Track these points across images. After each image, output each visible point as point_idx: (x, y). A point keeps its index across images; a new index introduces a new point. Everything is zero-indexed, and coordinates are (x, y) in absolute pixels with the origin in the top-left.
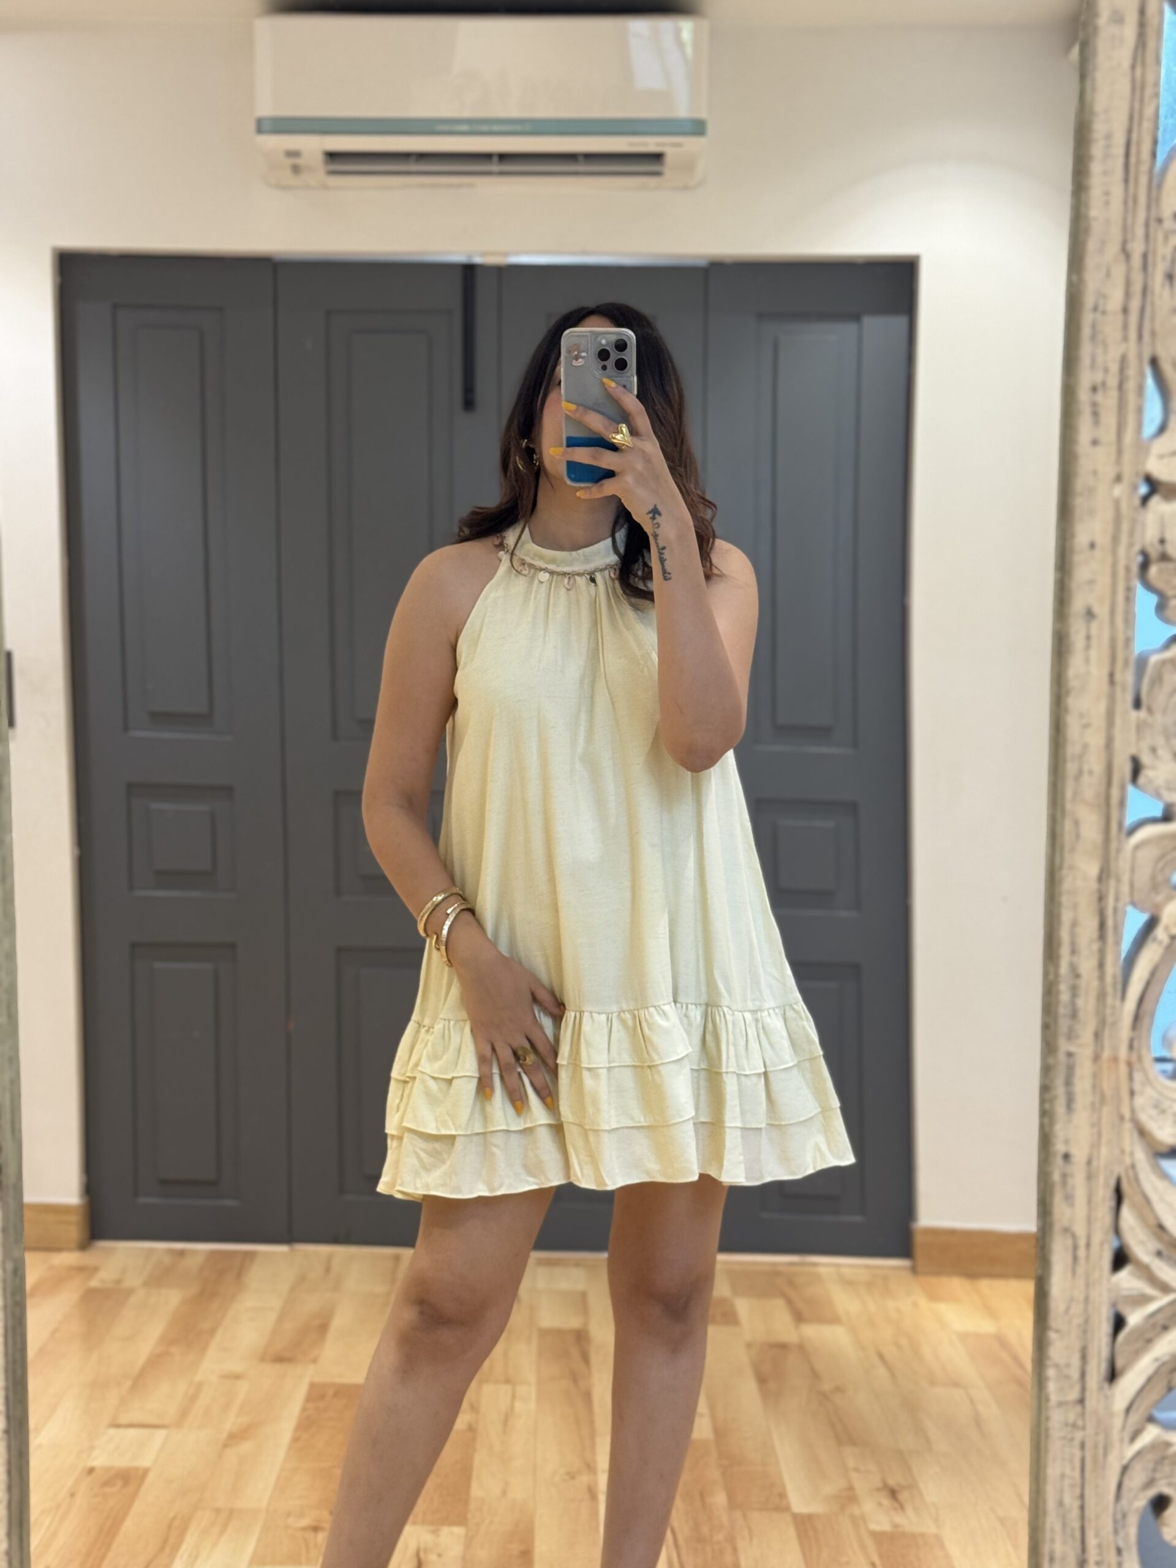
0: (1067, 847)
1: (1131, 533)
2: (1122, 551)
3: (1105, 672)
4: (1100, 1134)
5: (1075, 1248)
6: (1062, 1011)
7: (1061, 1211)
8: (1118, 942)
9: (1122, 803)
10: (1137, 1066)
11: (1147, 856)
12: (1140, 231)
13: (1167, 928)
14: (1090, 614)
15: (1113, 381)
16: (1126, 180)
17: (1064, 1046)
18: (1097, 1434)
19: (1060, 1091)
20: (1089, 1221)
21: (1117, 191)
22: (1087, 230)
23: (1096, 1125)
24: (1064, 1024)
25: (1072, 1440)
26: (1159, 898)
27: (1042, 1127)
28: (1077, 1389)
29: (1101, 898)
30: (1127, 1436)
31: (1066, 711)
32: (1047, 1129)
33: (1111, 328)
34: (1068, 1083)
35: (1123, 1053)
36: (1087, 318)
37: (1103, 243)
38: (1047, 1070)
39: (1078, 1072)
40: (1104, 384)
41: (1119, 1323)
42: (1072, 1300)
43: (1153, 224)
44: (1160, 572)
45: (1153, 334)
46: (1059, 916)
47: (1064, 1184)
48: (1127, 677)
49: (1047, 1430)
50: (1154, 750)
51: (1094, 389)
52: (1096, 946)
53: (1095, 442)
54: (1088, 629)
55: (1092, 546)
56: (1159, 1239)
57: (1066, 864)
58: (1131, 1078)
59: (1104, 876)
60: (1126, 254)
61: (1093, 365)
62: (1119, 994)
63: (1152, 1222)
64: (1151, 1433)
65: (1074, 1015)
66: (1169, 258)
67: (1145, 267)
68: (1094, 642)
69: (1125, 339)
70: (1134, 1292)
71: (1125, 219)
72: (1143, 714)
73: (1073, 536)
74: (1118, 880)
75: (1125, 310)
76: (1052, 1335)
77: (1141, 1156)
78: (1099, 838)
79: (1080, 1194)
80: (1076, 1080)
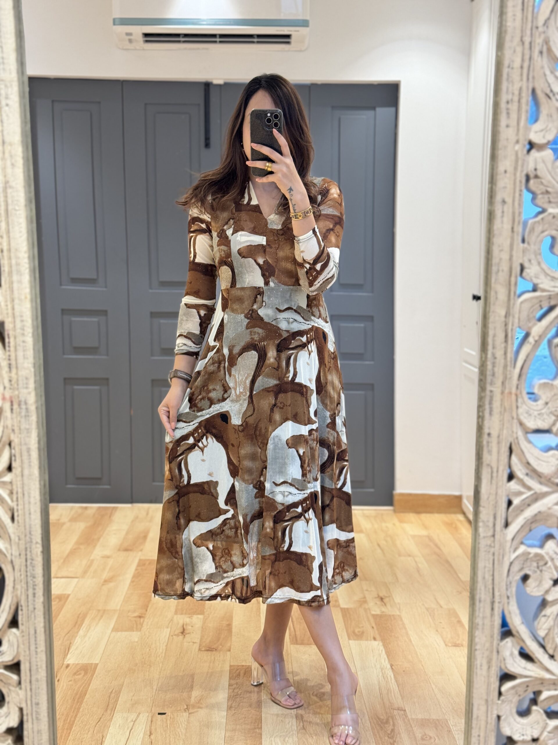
0: (492, 303)
1: (523, 166)
2: (518, 174)
3: (509, 227)
4: (503, 425)
5: (492, 472)
6: (489, 373)
7: (486, 457)
8: (513, 344)
9: (516, 284)
10: (519, 396)
11: (526, 306)
12: (528, 32)
13: (534, 337)
14: (504, 202)
15: (516, 99)
16: (523, 10)
17: (489, 388)
18: (500, 549)
19: (487, 407)
20: (498, 461)
21: (519, 14)
22: (506, 32)
23: (502, 421)
24: (489, 378)
25: (489, 552)
26: (530, 325)
27: (478, 423)
28: (492, 531)
29: (506, 325)
30: (512, 550)
31: (493, 244)
32: (480, 423)
33: (515, 75)
34: (491, 403)
35: (514, 390)
36: (505, 71)
37: (512, 37)
38: (481, 399)
39: (494, 399)
40: (512, 100)
41: (510, 503)
42: (490, 494)
43: (534, 29)
44: (534, 183)
45: (534, 78)
46: (488, 333)
47: (488, 446)
48: (519, 229)
49: (479, 548)
50: (530, 261)
51: (508, 102)
52: (503, 345)
53: (508, 126)
54: (503, 208)
55: (506, 172)
56: (528, 468)
57: (491, 310)
58: (517, 400)
59: (508, 315)
60: (523, 42)
61: (507, 92)
62: (513, 365)
63: (524, 461)
64: (522, 549)
65: (493, 375)
66: (541, 44)
67: (531, 48)
68: (505, 214)
69: (522, 80)
70: (516, 491)
71: (522, 27)
72: (526, 245)
73: (497, 167)
74: (514, 317)
75: (522, 67)
76: (481, 509)
77: (520, 434)
78: (506, 299)
79: (495, 450)
80: (494, 402)
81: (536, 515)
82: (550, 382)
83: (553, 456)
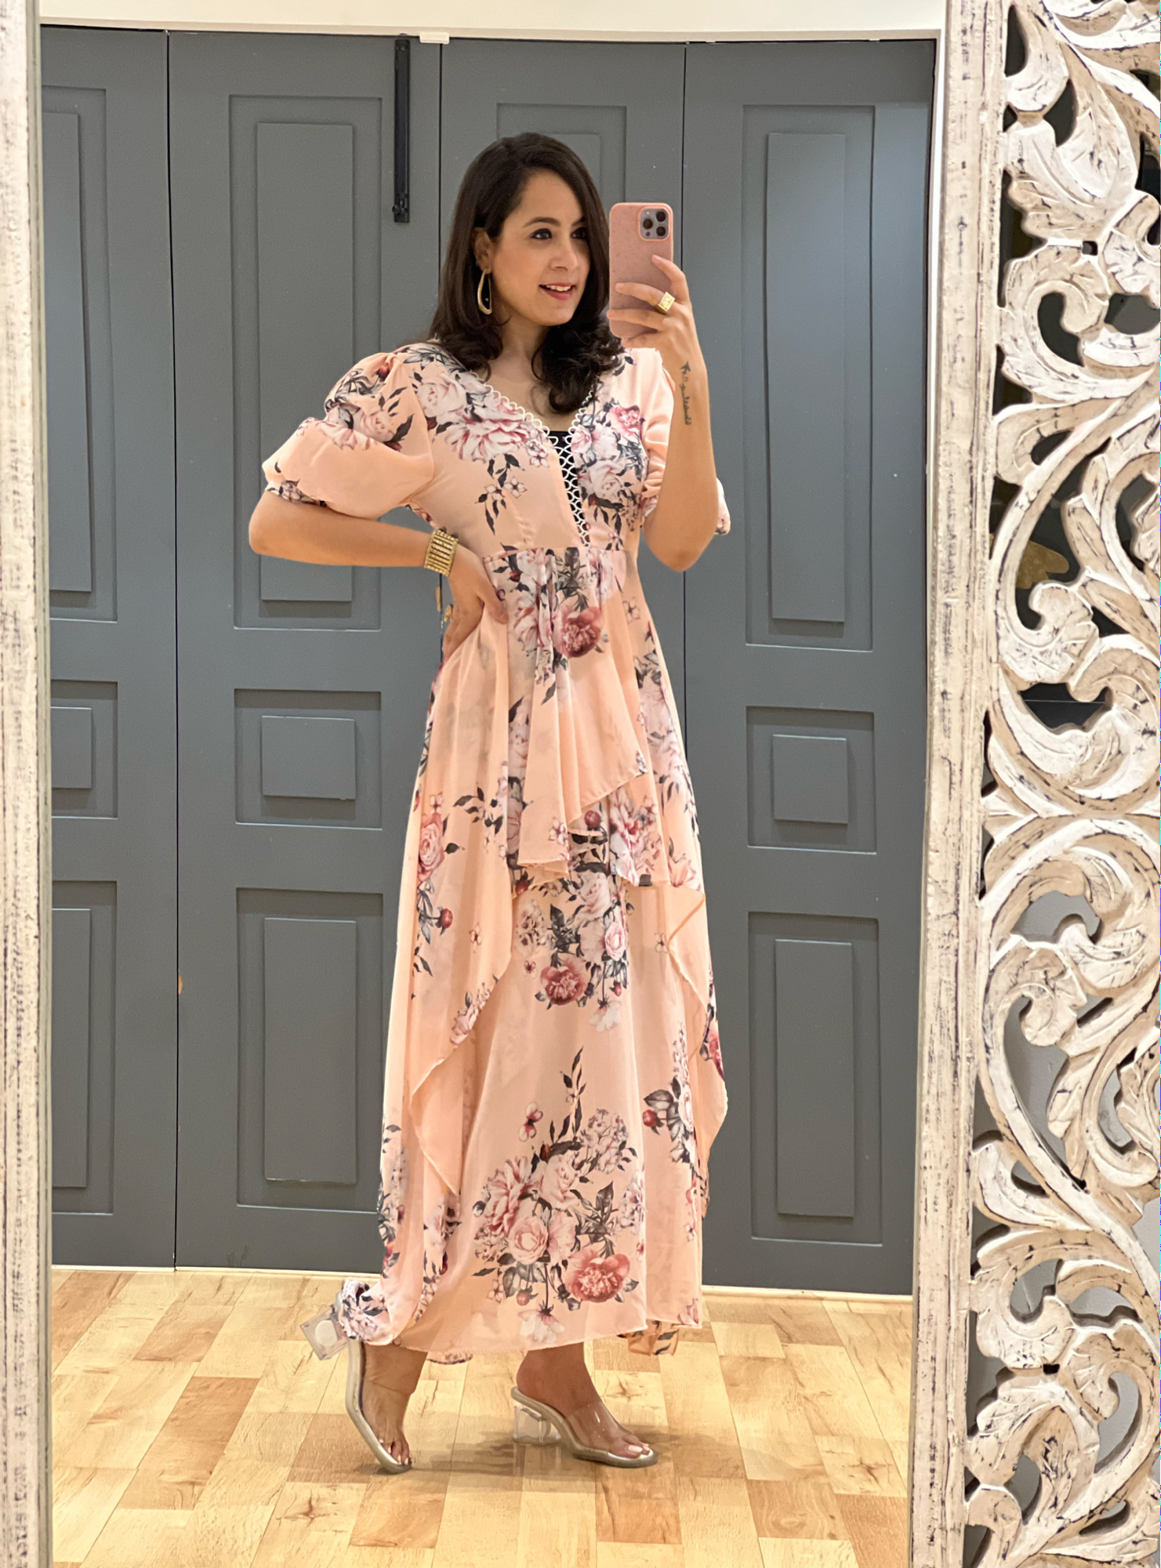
0: (944, 425)
1: (995, 154)
2: (987, 171)
3: (975, 272)
4: (971, 673)
5: (950, 773)
6: (940, 569)
7: (938, 744)
9: (988, 385)
10: (1002, 615)
11: (1010, 432)
13: (1027, 494)
14: (962, 223)
15: (978, 24)
17: (940, 598)
18: (968, 941)
19: (939, 638)
20: (962, 748)
23: (968, 666)
24: (941, 579)
25: (947, 948)
26: (1020, 469)
28: (953, 900)
29: (971, 468)
30: (993, 943)
31: (944, 307)
34: (946, 631)
35: (991, 604)
39: (953, 622)
40: (971, 27)
41: (988, 843)
42: (947, 821)
44: (1020, 187)
47: (942, 720)
48: (993, 277)
49: (926, 940)
50: (1015, 340)
51: (964, 32)
52: (967, 510)
53: (965, 77)
54: (960, 236)
55: (964, 165)
56: (1022, 765)
57: (942, 441)
58: (997, 626)
59: (974, 448)
61: (962, 13)
62: (987, 551)
63: (1015, 749)
64: (1015, 941)
65: (950, 571)
68: (964, 246)
70: (999, 813)
72: (1006, 309)
74: (985, 453)
76: (931, 853)
77: (1006, 694)
78: (971, 415)
79: (955, 726)
80: (952, 628)
81: (1040, 866)
82: (1063, 587)
83: (1070, 740)
